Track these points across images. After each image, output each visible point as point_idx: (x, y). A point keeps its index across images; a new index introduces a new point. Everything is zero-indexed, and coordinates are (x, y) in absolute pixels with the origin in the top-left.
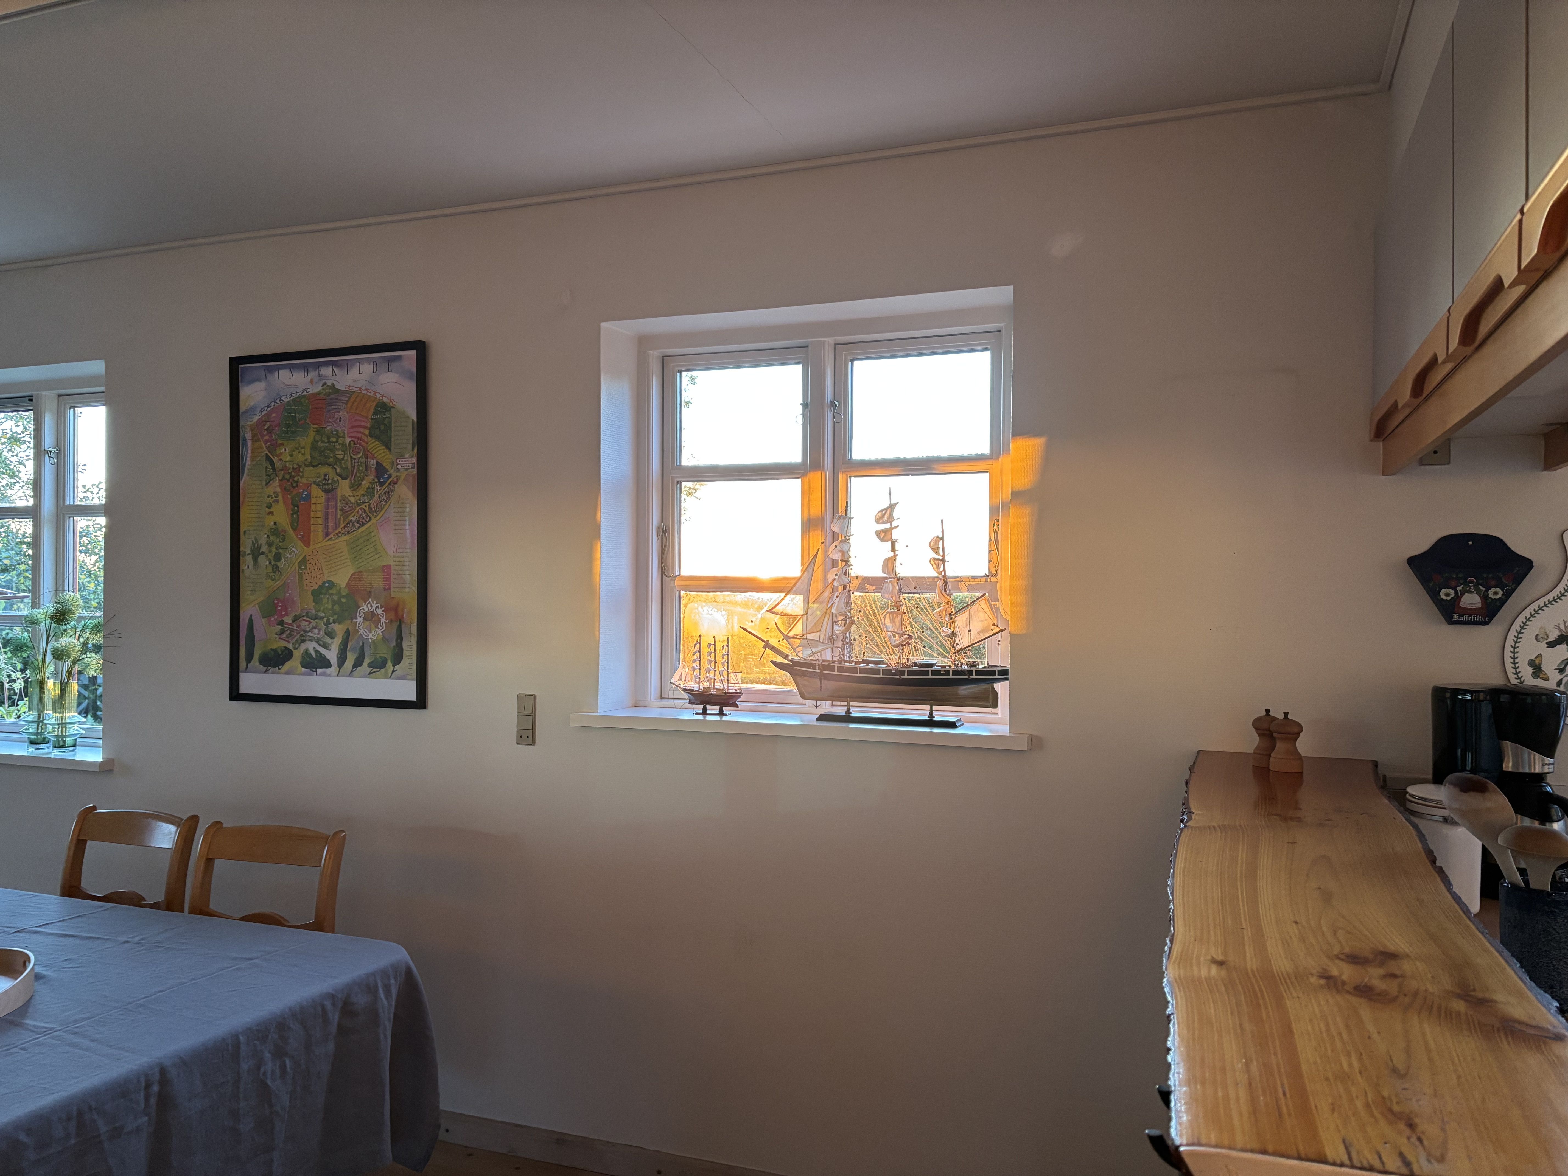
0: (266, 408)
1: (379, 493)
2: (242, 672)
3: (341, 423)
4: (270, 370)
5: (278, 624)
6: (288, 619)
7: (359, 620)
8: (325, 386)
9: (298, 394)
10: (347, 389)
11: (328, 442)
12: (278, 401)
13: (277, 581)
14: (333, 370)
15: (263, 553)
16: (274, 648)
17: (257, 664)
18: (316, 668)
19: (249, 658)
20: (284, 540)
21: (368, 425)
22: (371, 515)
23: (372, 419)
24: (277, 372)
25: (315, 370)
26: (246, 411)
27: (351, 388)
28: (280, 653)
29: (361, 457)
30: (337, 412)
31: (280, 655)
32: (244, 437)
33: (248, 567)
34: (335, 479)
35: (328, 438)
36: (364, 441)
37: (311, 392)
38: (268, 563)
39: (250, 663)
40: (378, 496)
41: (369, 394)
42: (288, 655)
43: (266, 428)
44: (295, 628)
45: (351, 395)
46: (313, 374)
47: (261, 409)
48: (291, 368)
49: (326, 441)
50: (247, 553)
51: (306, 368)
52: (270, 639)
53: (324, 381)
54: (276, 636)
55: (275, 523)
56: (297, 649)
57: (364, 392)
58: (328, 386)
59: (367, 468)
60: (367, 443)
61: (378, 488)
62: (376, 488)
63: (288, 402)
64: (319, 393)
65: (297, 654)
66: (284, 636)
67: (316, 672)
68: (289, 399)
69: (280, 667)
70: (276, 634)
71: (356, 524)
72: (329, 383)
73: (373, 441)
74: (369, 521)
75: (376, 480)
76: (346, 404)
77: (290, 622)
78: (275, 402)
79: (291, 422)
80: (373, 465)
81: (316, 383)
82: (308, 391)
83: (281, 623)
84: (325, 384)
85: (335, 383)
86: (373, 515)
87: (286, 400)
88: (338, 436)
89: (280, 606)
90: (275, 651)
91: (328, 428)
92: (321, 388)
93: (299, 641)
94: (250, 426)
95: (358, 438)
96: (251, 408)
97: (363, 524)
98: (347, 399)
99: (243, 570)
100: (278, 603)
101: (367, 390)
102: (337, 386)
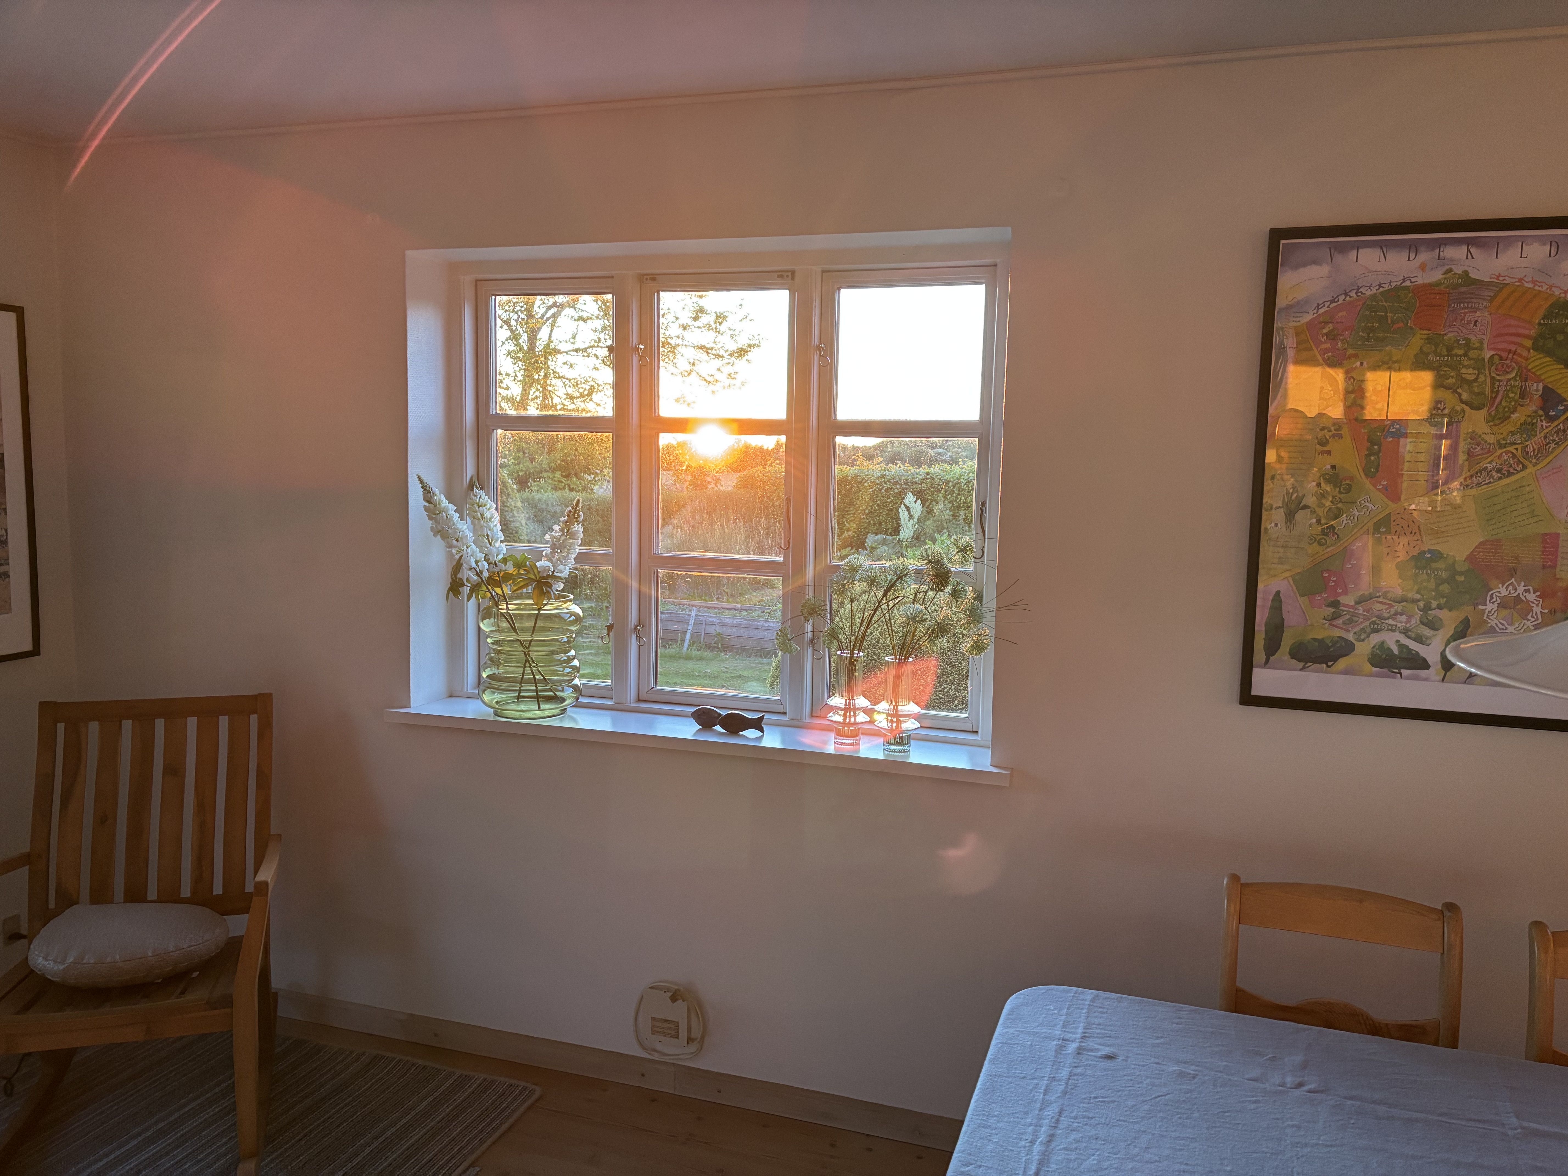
0: (1327, 304)
1: (1545, 431)
2: (1258, 667)
3: (1477, 329)
4: (1342, 249)
5: (1328, 606)
6: (1348, 600)
7: (1489, 607)
8: (1450, 274)
9: (1393, 285)
10: (1494, 280)
11: (1448, 356)
12: (1353, 294)
13: (1328, 547)
14: (1468, 251)
15: (1306, 507)
16: (1319, 637)
17: (1287, 657)
18: (1399, 669)
19: (1272, 648)
20: (1349, 489)
21: (1532, 333)
22: (1526, 462)
23: (1540, 324)
24: (1354, 253)
25: (1433, 250)
26: (1289, 307)
27: (1501, 278)
28: (1330, 644)
29: (1514, 378)
30: (1471, 312)
31: (1329, 648)
32: (1282, 342)
33: (1276, 525)
34: (1459, 409)
35: (1450, 349)
36: (1520, 355)
37: (1419, 282)
38: (1314, 520)
39: (1273, 655)
40: (1542, 434)
41: (1536, 288)
42: (1347, 648)
43: (1325, 331)
44: (1361, 612)
45: (1501, 290)
46: (1424, 256)
47: (1318, 305)
48: (1381, 245)
49: (1446, 353)
50: (1275, 506)
51: (1413, 247)
52: (1312, 625)
53: (1448, 267)
54: (1325, 621)
55: (1333, 467)
56: (1363, 640)
57: (1530, 285)
58: (1456, 274)
59: (1523, 394)
60: (1527, 359)
61: (1544, 424)
62: (1539, 423)
63: (1375, 295)
64: (1438, 284)
65: (1363, 649)
66: (1340, 622)
67: (1401, 674)
68: (1374, 291)
69: (1330, 664)
70: (1324, 619)
71: (1494, 474)
72: (1459, 270)
73: (1541, 356)
74: (1521, 471)
75: (1541, 412)
76: (1491, 301)
77: (1353, 603)
78: (1346, 294)
79: (1376, 325)
80: (1537, 390)
81: (1432, 269)
82: (1413, 280)
83: (1335, 604)
84: (1451, 270)
85: (1470, 270)
86: (1531, 462)
87: (1368, 293)
88: (1468, 346)
89: (1333, 581)
90: (1321, 641)
91: (1450, 335)
92: (1441, 277)
93: (1369, 630)
94: (1296, 328)
95: (1510, 351)
96: (1298, 303)
97: (1510, 474)
98: (1492, 294)
99: (1266, 529)
100: (1330, 576)
101: (1534, 282)
102: (1474, 275)
